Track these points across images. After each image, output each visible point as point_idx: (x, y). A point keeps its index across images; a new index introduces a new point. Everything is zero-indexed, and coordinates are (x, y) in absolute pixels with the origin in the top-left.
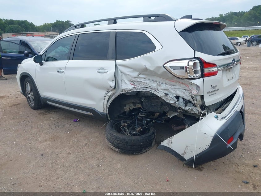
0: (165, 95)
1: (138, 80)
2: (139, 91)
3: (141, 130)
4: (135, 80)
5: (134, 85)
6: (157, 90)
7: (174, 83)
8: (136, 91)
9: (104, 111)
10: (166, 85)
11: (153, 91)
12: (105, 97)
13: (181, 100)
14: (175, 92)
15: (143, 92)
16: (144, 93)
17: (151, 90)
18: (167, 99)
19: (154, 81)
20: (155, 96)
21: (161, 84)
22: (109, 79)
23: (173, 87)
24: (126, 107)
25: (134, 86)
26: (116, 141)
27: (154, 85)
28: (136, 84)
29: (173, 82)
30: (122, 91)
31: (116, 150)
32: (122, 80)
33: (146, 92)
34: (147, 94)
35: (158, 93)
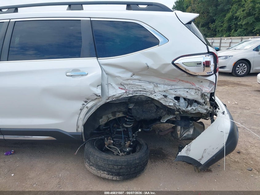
0: (163, 97)
1: (131, 82)
2: (131, 96)
3: (130, 144)
4: (128, 83)
5: (124, 89)
6: (153, 93)
7: (174, 83)
8: (127, 96)
9: (77, 131)
10: (165, 86)
11: (149, 95)
12: (81, 110)
13: (182, 100)
14: (175, 93)
15: (136, 97)
16: (138, 98)
17: (146, 93)
18: (166, 101)
19: (150, 82)
20: (150, 99)
21: (158, 85)
22: (92, 85)
23: (173, 87)
24: (102, 119)
25: (124, 91)
26: (116, 167)
27: (150, 87)
28: (127, 88)
29: (175, 81)
30: (109, 99)
31: (114, 178)
32: (108, 84)
33: (140, 96)
34: (141, 98)
35: (155, 96)
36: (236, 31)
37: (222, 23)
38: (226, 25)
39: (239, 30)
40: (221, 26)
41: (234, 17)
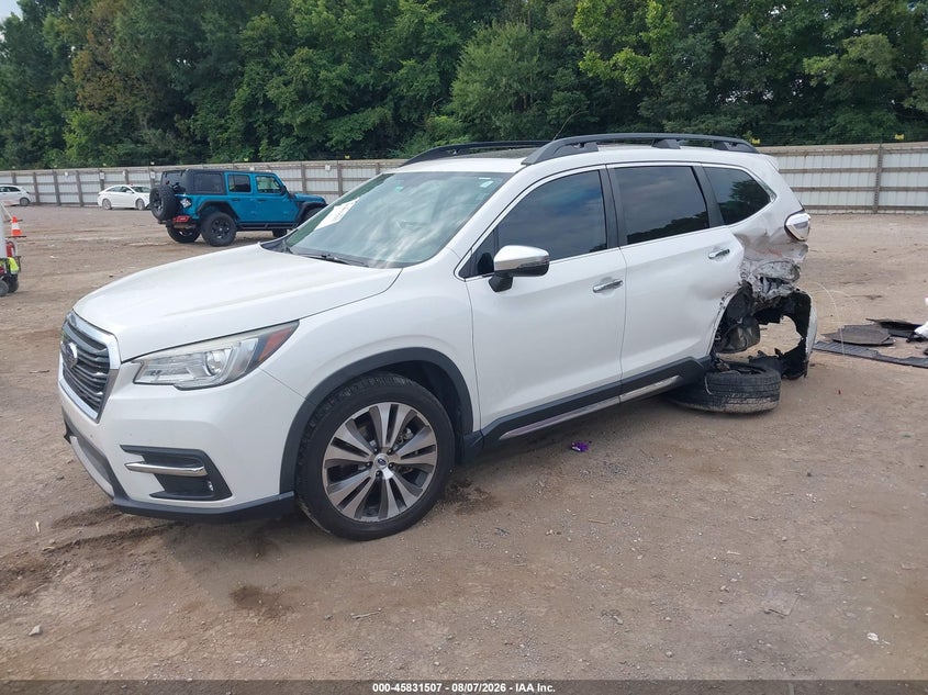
36: (274, 143)
37: (221, 117)
38: (237, 124)
39: (284, 142)
40: (221, 126)
41: (258, 100)
